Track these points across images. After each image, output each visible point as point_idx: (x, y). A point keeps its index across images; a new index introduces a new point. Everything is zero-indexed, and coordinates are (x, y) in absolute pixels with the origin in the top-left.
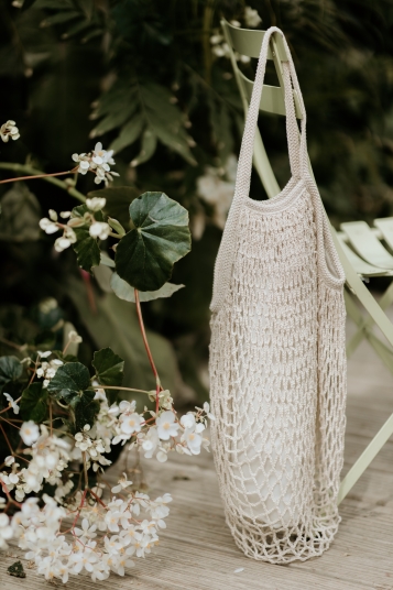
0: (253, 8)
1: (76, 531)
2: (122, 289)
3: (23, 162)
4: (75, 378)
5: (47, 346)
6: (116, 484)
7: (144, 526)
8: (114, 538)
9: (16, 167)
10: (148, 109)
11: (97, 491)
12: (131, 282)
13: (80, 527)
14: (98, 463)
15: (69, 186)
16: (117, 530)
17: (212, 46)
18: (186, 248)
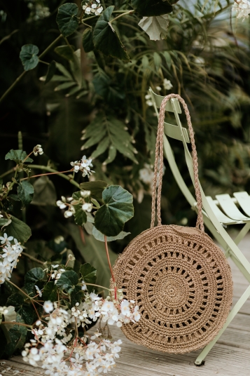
0: (168, 79)
1: (72, 360)
2: (97, 235)
3: (46, 165)
4: (70, 279)
5: (58, 262)
6: (93, 335)
7: (107, 356)
8: (91, 363)
9: (42, 167)
10: (111, 133)
11: (84, 339)
12: (102, 232)
13: (74, 358)
14: (85, 323)
15: (71, 178)
16: (92, 358)
17: (146, 100)
18: (131, 215)
